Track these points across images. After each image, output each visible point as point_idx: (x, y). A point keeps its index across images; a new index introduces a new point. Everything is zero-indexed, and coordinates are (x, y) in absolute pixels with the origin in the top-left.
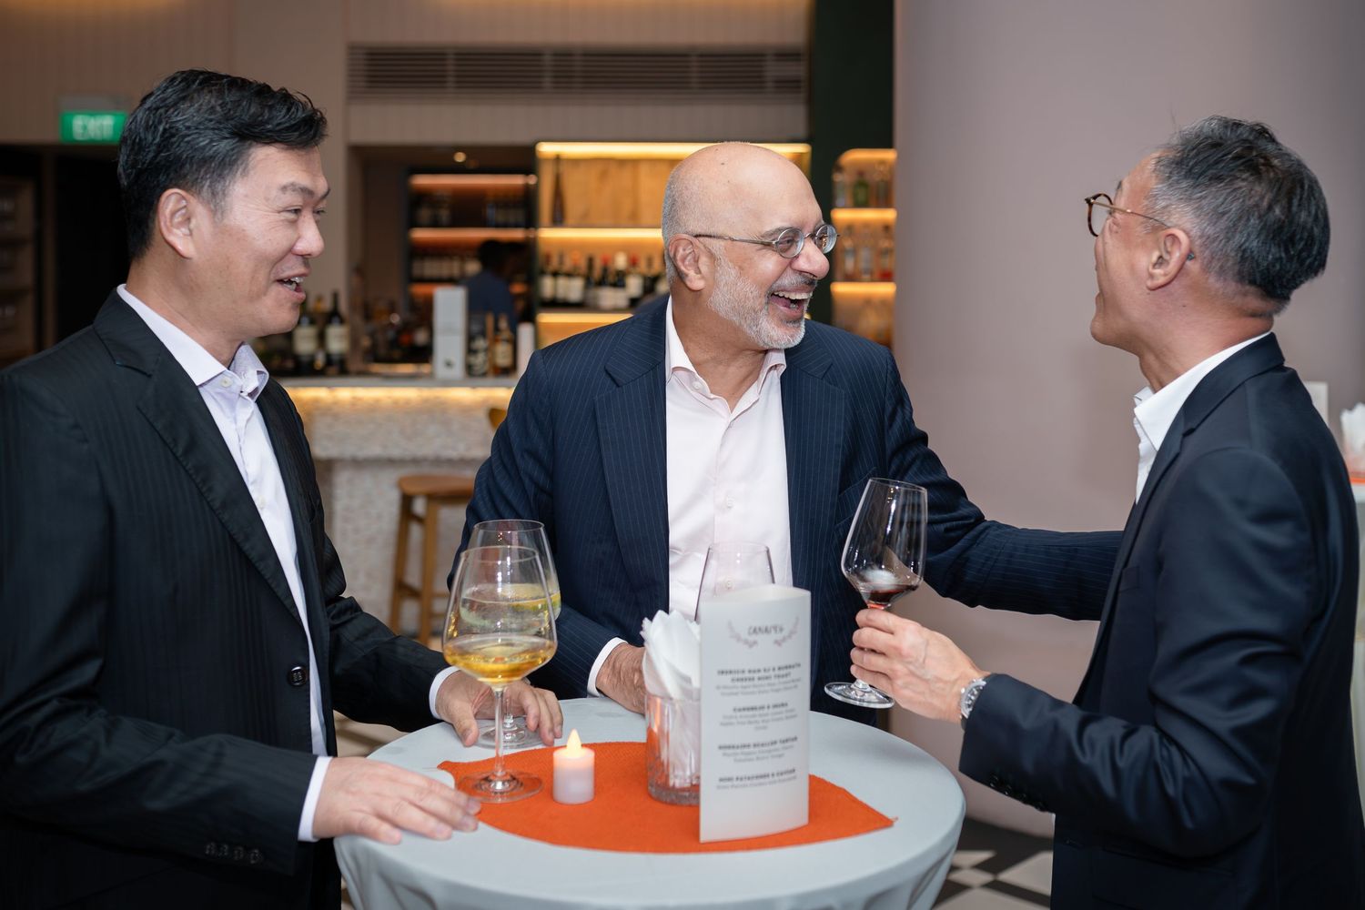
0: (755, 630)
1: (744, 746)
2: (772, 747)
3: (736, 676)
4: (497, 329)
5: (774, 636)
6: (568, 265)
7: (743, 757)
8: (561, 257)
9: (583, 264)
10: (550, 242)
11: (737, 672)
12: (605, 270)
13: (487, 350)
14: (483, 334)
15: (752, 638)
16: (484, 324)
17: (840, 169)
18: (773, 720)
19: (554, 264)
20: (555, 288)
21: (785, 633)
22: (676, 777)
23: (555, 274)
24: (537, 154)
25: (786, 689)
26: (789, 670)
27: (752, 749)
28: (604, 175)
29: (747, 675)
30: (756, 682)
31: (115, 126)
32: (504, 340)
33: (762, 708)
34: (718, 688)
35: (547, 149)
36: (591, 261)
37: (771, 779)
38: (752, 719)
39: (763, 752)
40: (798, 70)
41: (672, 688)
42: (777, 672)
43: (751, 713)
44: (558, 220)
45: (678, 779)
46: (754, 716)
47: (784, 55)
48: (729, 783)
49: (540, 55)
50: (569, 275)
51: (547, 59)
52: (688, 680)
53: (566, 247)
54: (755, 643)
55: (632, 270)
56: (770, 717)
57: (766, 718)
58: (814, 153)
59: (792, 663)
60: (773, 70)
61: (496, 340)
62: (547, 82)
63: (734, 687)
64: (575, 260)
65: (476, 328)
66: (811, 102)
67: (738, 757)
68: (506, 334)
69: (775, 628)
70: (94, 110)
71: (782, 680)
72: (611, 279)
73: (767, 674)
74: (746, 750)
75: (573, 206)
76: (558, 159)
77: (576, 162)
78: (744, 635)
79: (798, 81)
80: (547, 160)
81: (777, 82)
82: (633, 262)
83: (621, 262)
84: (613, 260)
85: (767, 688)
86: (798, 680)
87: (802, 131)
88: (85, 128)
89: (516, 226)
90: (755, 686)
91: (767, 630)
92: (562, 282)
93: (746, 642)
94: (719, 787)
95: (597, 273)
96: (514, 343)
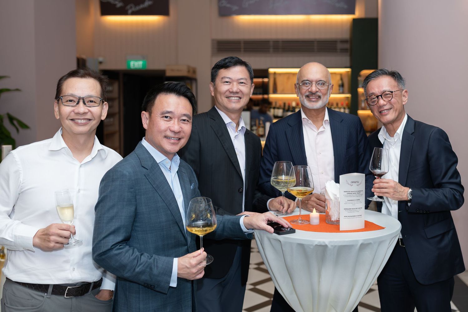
0: (352, 182)
1: (350, 209)
2: (356, 210)
3: (348, 193)
4: (259, 124)
5: (357, 184)
6: (278, 105)
7: (350, 211)
8: (276, 103)
9: (282, 105)
10: (273, 98)
11: (348, 192)
12: (289, 106)
13: (256, 130)
14: (255, 125)
15: (352, 184)
16: (255, 122)
17: (360, 76)
18: (357, 203)
19: (274, 105)
20: (274, 112)
21: (359, 183)
22: (333, 218)
23: (274, 108)
24: (269, 72)
25: (359, 196)
26: (360, 192)
27: (352, 210)
28: (288, 78)
29: (351, 192)
30: (353, 194)
31: (143, 64)
32: (261, 127)
33: (354, 200)
34: (344, 195)
35: (271, 70)
36: (285, 104)
37: (356, 217)
38: (352, 203)
39: (354, 210)
40: (347, 46)
41: (332, 197)
42: (357, 192)
43: (351, 201)
44: (275, 92)
45: (334, 218)
46: (352, 202)
47: (343, 41)
48: (346, 217)
49: (269, 42)
50: (278, 108)
51: (271, 43)
52: (336, 195)
53: (277, 100)
54: (352, 185)
55: (297, 106)
56: (356, 203)
57: (355, 203)
58: (352, 71)
59: (361, 190)
60: (340, 46)
61: (259, 127)
62: (271, 50)
63: (348, 195)
64: (280, 103)
65: (253, 123)
66: (351, 56)
67: (349, 211)
68: (262, 125)
69: (357, 182)
70: (137, 59)
71: (358, 194)
72: (291, 109)
73: (355, 192)
74: (350, 210)
75: (279, 88)
76: (275, 73)
77: (280, 74)
78: (350, 183)
79: (347, 49)
80: (272, 74)
81: (341, 50)
82: (297, 104)
83: (294, 104)
84: (292, 103)
85: (355, 196)
86: (362, 194)
87: (348, 65)
88: (134, 65)
89: (260, 94)
90: (353, 195)
91: (355, 182)
92: (276, 110)
93: (350, 185)
94: (344, 218)
95: (287, 107)
96: (264, 127)
